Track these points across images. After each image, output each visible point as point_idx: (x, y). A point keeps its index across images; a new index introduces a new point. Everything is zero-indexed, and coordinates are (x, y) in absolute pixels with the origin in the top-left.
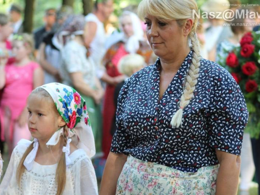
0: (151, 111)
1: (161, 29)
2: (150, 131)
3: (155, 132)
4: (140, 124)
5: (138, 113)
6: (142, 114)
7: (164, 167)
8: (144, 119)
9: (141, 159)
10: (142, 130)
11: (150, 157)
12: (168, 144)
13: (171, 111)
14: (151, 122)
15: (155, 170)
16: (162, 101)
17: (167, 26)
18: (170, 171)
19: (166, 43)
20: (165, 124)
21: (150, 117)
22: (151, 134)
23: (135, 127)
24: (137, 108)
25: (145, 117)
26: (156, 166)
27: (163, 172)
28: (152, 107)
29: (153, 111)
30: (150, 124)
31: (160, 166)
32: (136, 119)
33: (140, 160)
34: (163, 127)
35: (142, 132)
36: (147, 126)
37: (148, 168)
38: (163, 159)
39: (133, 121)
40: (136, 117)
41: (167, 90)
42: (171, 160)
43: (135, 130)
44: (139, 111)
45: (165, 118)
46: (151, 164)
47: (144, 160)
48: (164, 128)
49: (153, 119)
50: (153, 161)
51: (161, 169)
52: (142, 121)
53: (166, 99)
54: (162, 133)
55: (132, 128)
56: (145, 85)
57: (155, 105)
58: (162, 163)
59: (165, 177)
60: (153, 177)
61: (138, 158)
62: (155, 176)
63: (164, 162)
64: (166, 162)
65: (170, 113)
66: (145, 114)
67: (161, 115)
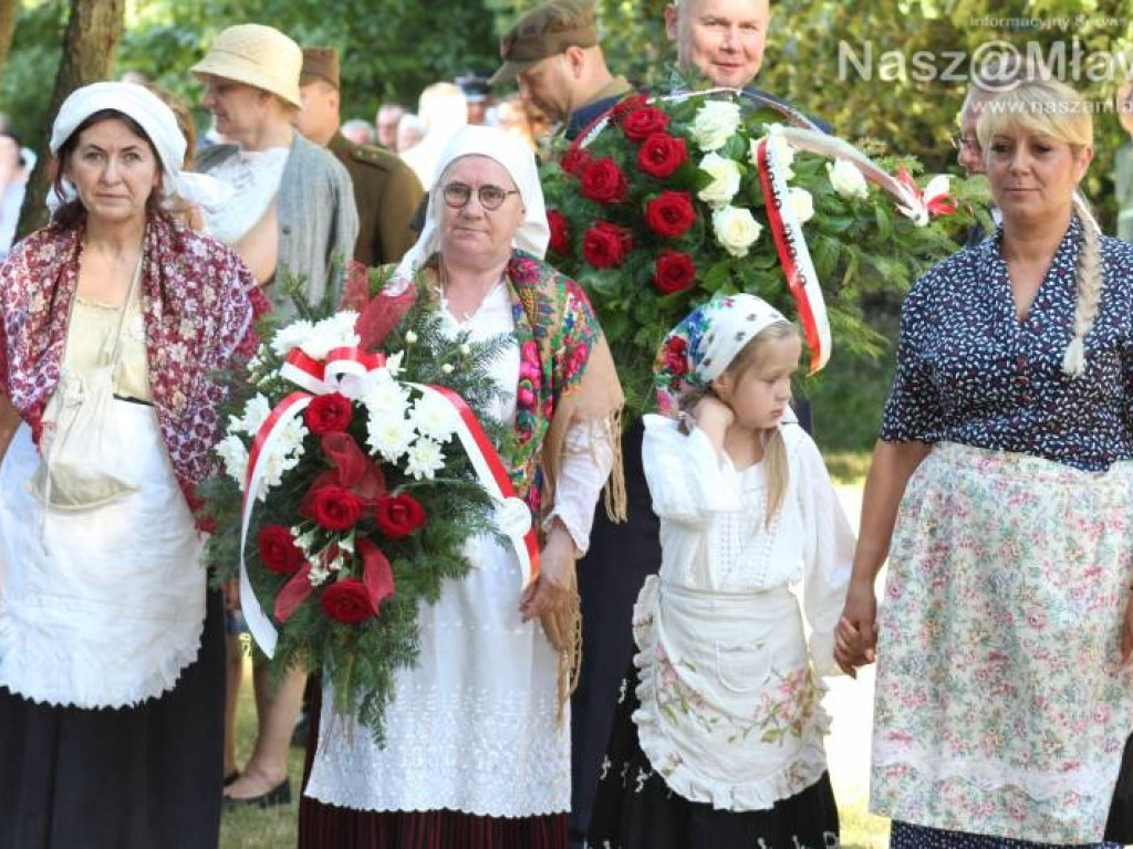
0: (1008, 345)
1: (1037, 157)
2: (1006, 387)
3: (1021, 390)
4: (981, 373)
5: (976, 351)
6: (986, 353)
7: (1042, 461)
8: (992, 363)
9: (987, 446)
10: (988, 385)
11: (1012, 442)
12: (1054, 413)
13: (1056, 345)
14: (1010, 369)
15: (1024, 469)
16: (1031, 324)
17: (1049, 154)
18: (1054, 470)
19: (1045, 190)
20: (1045, 372)
21: (1006, 358)
22: (1010, 393)
23: (969, 381)
24: (969, 339)
25: (995, 357)
26: (1026, 461)
27: (1041, 472)
28: (1009, 337)
29: (1014, 344)
30: (1007, 372)
31: (1034, 460)
32: (972, 363)
33: (984, 450)
34: (1039, 379)
35: (986, 390)
36: (999, 377)
37: (1006, 467)
38: (1039, 444)
39: (965, 368)
40: (971, 359)
41: (1037, 300)
42: (1057, 446)
43: (969, 388)
44: (976, 346)
45: (1044, 360)
46: (1014, 457)
47: (996, 449)
48: (1043, 381)
49: (1014, 361)
50: (1018, 450)
51: (1036, 466)
52: (987, 366)
53: (1040, 320)
54: (1039, 391)
55: (961, 383)
56: (974, 292)
57: (1015, 332)
58: (1037, 454)
59: (1047, 483)
60: (1021, 484)
61: (979, 446)
62: (1025, 482)
63: (1042, 450)
64: (1047, 450)
65: (1055, 349)
66: (994, 352)
67: (1035, 354)
